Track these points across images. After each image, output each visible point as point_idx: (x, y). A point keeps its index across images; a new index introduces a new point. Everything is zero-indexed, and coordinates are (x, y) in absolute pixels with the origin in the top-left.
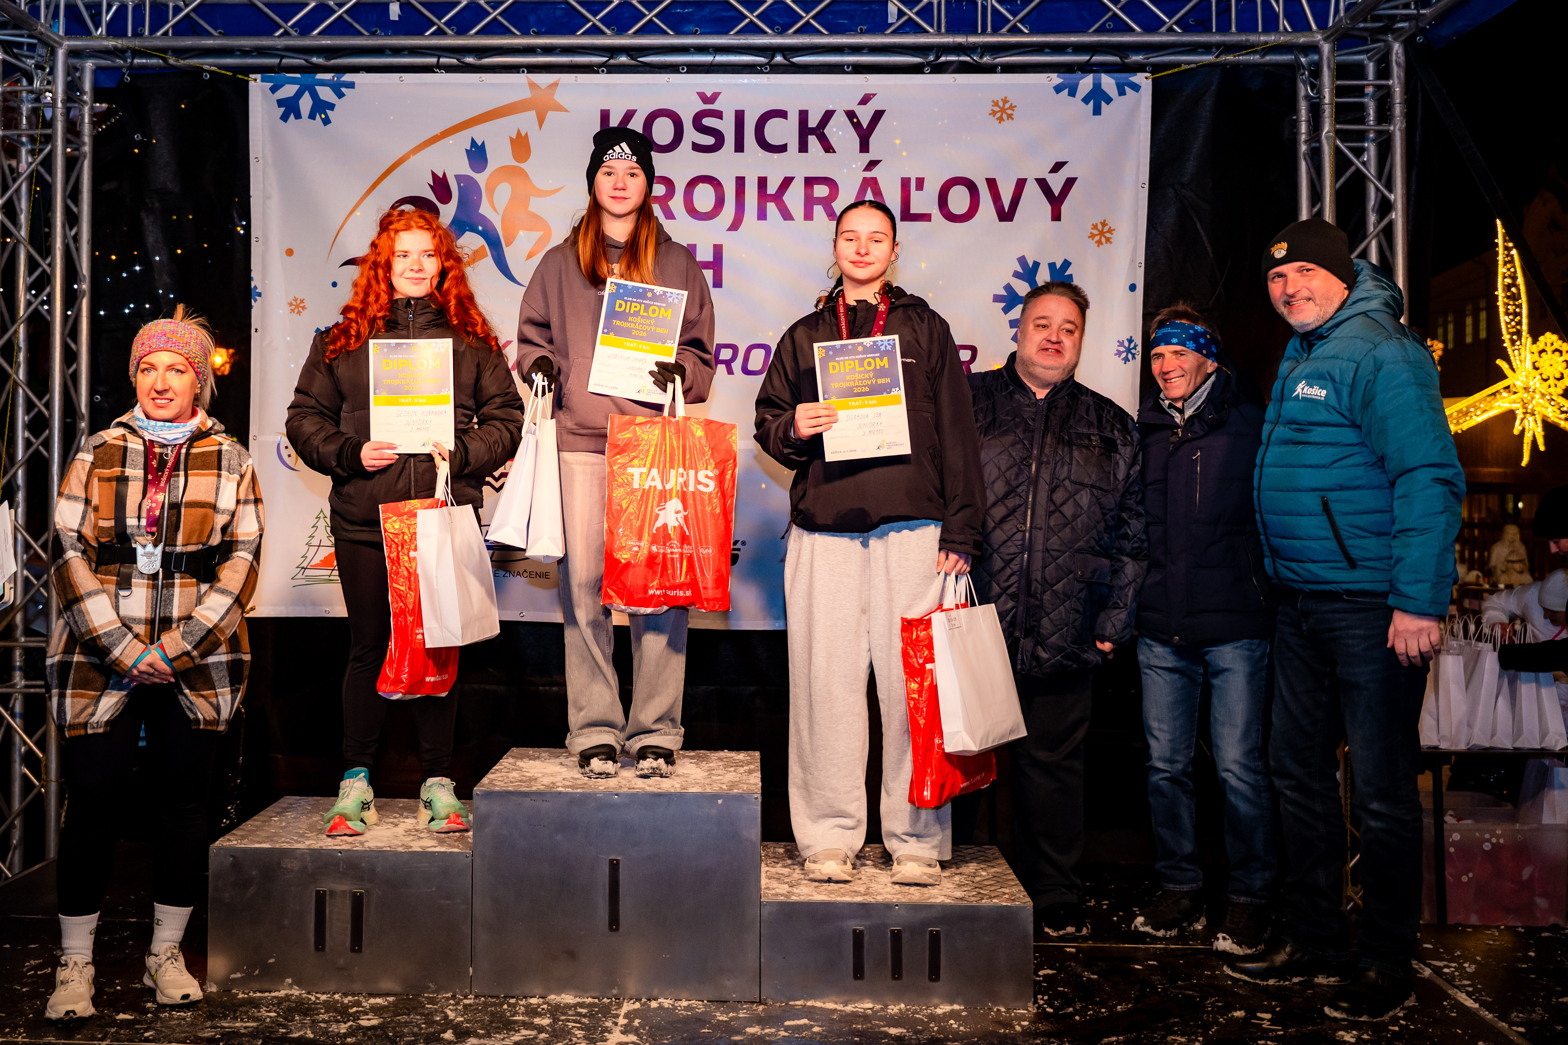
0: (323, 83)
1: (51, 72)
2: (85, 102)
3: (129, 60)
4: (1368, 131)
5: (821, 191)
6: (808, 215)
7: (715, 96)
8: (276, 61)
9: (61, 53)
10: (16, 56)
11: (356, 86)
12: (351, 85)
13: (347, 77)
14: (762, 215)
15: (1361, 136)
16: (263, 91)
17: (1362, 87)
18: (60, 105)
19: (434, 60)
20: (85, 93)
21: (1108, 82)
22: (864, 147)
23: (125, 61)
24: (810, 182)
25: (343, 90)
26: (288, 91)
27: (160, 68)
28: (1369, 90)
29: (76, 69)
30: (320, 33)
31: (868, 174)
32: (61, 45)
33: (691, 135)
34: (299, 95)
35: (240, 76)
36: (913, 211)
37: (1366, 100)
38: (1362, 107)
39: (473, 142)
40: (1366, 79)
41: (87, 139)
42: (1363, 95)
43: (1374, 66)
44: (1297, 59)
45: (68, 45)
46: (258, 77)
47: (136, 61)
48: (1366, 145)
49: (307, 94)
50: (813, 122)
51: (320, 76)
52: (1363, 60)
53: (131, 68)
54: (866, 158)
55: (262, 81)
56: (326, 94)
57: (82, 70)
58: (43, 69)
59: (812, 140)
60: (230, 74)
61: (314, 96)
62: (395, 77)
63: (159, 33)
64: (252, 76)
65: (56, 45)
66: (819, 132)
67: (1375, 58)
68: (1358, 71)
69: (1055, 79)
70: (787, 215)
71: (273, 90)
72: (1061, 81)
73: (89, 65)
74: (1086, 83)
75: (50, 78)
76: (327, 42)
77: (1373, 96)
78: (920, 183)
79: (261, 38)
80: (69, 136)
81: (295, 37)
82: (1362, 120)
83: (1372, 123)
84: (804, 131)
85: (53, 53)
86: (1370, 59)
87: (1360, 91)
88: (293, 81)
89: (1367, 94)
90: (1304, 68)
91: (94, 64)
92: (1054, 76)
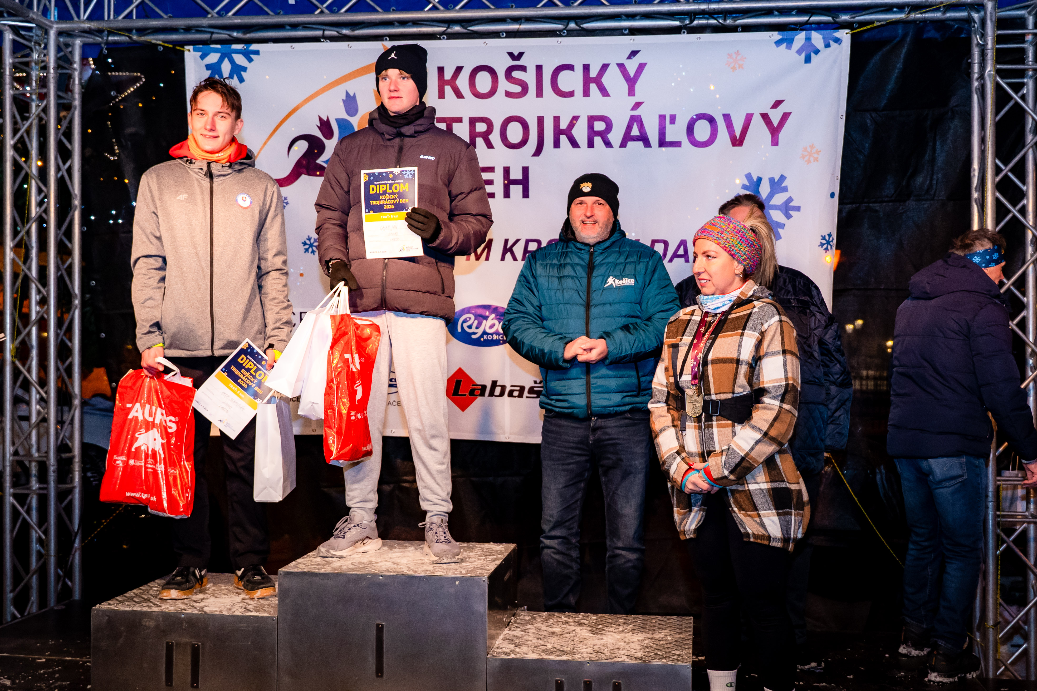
0: (237, 52)
1: (46, 47)
2: (75, 69)
3: (105, 38)
4: (1026, 70)
5: (599, 126)
6: (591, 144)
7: (521, 54)
8: (207, 36)
9: (52, 34)
10: (23, 37)
11: (261, 53)
12: (257, 53)
13: (254, 47)
14: (557, 144)
15: (1022, 73)
16: (195, 58)
17: (1023, 35)
18: (52, 71)
19: (319, 33)
20: (75, 62)
21: (817, 38)
22: (631, 92)
23: (103, 39)
24: (592, 119)
25: (252, 56)
26: (213, 58)
27: (128, 43)
28: (1029, 38)
29: (67, 45)
30: (235, 14)
31: (635, 113)
32: (51, 27)
33: (504, 85)
34: (221, 60)
35: (178, 48)
36: (668, 139)
37: (1025, 46)
38: (1023, 51)
39: (347, 94)
40: (1027, 29)
41: (77, 96)
42: (1024, 41)
43: (1033, 18)
44: (970, 15)
45: (57, 28)
46: (191, 48)
47: (110, 38)
48: (1026, 80)
49: (226, 60)
50: (593, 73)
51: (234, 46)
52: (1024, 15)
53: (107, 43)
54: (633, 100)
55: (195, 50)
56: (240, 59)
57: (73, 46)
58: (40, 45)
59: (593, 87)
60: (171, 46)
61: (232, 61)
62: (287, 46)
63: (121, 17)
64: (187, 47)
65: (47, 27)
66: (598, 81)
67: (1034, 12)
68: (1020, 23)
69: (776, 36)
70: (574, 144)
71: (202, 57)
72: (780, 37)
73: (78, 42)
74: (800, 38)
75: (45, 51)
76: (238, 21)
77: (1031, 43)
78: (673, 119)
79: (191, 19)
80: (60, 94)
81: (216, 17)
82: (1023, 61)
83: (1030, 63)
84: (587, 80)
85: (47, 33)
86: (1029, 13)
87: (1021, 38)
88: (216, 51)
89: (1027, 41)
90: (975, 22)
91: (81, 41)
92: (776, 33)
